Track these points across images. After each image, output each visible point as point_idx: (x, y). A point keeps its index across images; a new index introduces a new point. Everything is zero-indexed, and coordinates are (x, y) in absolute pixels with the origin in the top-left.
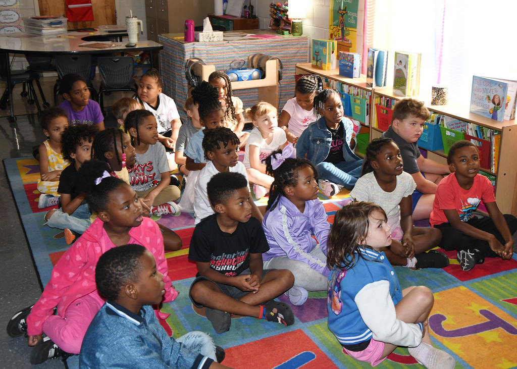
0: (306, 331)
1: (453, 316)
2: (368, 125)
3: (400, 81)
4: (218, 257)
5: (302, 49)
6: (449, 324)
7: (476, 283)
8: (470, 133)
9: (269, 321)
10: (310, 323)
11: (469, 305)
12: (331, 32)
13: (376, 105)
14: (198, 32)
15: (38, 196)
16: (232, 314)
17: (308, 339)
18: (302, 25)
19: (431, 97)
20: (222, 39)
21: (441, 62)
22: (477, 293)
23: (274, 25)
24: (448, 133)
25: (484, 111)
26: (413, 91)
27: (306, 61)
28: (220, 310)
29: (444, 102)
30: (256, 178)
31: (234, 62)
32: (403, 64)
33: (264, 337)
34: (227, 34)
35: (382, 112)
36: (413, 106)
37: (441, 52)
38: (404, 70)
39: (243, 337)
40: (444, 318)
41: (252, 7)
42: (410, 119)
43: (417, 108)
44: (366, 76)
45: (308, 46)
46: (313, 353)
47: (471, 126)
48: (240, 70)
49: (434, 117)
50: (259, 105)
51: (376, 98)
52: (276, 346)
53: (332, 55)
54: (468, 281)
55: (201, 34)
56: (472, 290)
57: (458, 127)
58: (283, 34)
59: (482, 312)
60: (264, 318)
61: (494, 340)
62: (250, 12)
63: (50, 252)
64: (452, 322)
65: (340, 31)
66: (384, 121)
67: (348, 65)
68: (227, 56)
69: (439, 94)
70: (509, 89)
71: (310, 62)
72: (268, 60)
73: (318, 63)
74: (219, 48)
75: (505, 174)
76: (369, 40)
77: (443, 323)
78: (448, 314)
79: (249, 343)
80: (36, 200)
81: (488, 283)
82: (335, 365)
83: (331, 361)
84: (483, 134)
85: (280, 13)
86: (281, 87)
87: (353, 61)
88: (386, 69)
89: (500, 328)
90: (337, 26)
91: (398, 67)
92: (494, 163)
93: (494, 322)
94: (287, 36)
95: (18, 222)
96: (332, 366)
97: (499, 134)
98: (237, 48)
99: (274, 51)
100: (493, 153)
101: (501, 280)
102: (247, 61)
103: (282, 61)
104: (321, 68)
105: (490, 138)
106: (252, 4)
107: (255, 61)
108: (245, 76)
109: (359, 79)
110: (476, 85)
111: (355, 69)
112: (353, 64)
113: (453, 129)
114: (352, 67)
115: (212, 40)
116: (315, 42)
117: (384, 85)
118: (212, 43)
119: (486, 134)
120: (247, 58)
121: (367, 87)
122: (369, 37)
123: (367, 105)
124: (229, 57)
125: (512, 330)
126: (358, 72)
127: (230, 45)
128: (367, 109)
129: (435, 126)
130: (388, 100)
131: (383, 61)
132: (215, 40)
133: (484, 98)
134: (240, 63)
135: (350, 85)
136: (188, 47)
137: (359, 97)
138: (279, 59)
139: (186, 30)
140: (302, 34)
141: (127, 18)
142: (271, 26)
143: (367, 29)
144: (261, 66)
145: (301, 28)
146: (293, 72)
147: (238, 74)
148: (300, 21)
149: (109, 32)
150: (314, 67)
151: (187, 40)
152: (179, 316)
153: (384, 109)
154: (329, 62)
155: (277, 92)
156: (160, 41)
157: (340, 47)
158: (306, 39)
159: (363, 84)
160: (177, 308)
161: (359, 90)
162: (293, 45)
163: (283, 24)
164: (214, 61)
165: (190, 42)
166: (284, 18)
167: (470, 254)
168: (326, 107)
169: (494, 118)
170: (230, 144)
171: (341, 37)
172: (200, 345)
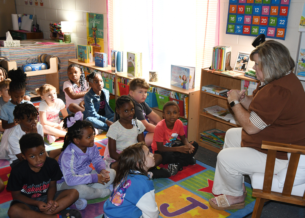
1: (173, 203)
2: (114, 94)
3: (131, 68)
4: (29, 187)
5: (72, 51)
7: (182, 182)
8: (172, 97)
11: (181, 195)
12: (89, 40)
13: (118, 83)
14: (3, 40)
18: (70, 36)
19: (149, 77)
21: (153, 57)
22: (184, 188)
23: (52, 36)
24: (160, 97)
25: (178, 84)
26: (139, 74)
27: (74, 58)
29: (156, 79)
31: (29, 59)
32: (132, 59)
34: (22, 42)
35: (122, 87)
36: (139, 82)
37: (153, 52)
38: (133, 62)
41: (38, 26)
42: (138, 89)
43: (141, 83)
44: (111, 66)
45: (75, 49)
47: (172, 93)
49: (152, 88)
50: (44, 86)
51: (118, 79)
53: (90, 54)
54: (178, 181)
56: (181, 186)
57: (165, 94)
58: (59, 42)
59: (188, 199)
61: (196, 214)
62: (37, 28)
64: (173, 207)
65: (94, 40)
66: (122, 91)
67: (100, 60)
69: (153, 75)
70: (191, 71)
71: (77, 58)
72: (50, 58)
73: (82, 59)
74: (18, 51)
75: (192, 119)
76: (111, 45)
81: (189, 181)
84: (179, 97)
85: (56, 29)
86: (60, 74)
87: (103, 57)
88: (122, 61)
89: (199, 207)
90: (92, 37)
91: (129, 61)
92: (186, 113)
94: (61, 43)
97: (187, 97)
98: (30, 51)
99: (54, 52)
100: (185, 107)
101: (195, 179)
102: (37, 58)
103: (59, 58)
104: (84, 62)
105: (183, 99)
106: (38, 24)
107: (42, 58)
108: (36, 68)
109: (107, 68)
110: (173, 70)
111: (104, 62)
112: (103, 59)
113: (163, 95)
114: (102, 61)
115: (13, 45)
116: (79, 47)
117: (122, 71)
118: (12, 48)
119: (181, 96)
120: (37, 56)
121: (112, 72)
122: (111, 43)
123: (113, 83)
124: (25, 56)
125: (204, 207)
126: (106, 64)
127: (25, 49)
128: (113, 85)
129: (153, 93)
130: (125, 80)
131: (121, 57)
132: (15, 45)
133: (178, 77)
134: (33, 59)
135: (102, 72)
137: (108, 78)
138: (57, 57)
140: (71, 42)
142: (50, 37)
143: (110, 39)
144: (47, 62)
145: (70, 38)
146: (67, 64)
147: (32, 66)
148: (69, 34)
150: (80, 61)
153: (123, 85)
154: (89, 58)
155: (58, 77)
157: (94, 49)
158: (73, 45)
159: (109, 71)
161: (108, 74)
162: (66, 48)
163: (58, 36)
164: (15, 58)
166: (59, 32)
167: (175, 166)
168: (94, 81)
169: (184, 88)
170: (31, 116)
171: (94, 44)
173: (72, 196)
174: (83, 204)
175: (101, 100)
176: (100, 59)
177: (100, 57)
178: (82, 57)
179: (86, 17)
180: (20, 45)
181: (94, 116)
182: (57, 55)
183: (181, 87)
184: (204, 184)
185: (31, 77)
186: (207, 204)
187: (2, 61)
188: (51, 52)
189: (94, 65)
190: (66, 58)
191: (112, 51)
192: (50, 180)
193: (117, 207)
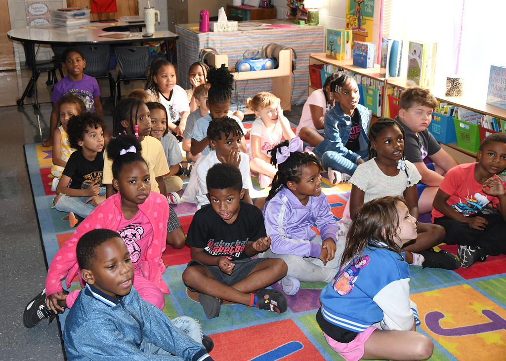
0: (296, 321)
1: (452, 314)
3: (414, 71)
4: (215, 243)
5: (318, 39)
6: (446, 322)
7: (480, 281)
8: (486, 125)
9: (260, 309)
10: (301, 313)
11: (471, 304)
12: (348, 21)
15: (51, 180)
16: (223, 300)
17: (297, 329)
18: (318, 14)
19: (446, 87)
20: (237, 29)
21: (459, 51)
22: (481, 292)
24: (462, 125)
25: (502, 103)
26: (428, 81)
28: (211, 296)
29: (459, 93)
30: (261, 168)
31: (248, 52)
32: (418, 53)
33: (253, 325)
34: (243, 24)
35: (394, 103)
36: (417, 94)
37: (460, 41)
38: (418, 60)
39: (233, 323)
40: (442, 316)
43: (422, 96)
44: (380, 66)
45: (324, 35)
46: (301, 343)
47: (486, 118)
48: (253, 59)
49: (448, 108)
52: (264, 334)
55: (215, 24)
56: (476, 288)
57: (473, 119)
58: (299, 23)
59: (484, 312)
60: (255, 305)
61: (495, 341)
62: (268, 2)
63: (58, 234)
64: (451, 321)
65: (357, 20)
66: (394, 111)
67: (361, 55)
68: (241, 46)
69: (454, 84)
71: (325, 52)
72: (281, 50)
73: (333, 53)
74: (233, 38)
77: (441, 321)
78: (447, 312)
79: (238, 330)
80: (50, 184)
81: (495, 282)
82: (322, 356)
83: (319, 352)
84: (500, 127)
85: (297, 3)
86: (295, 77)
87: (367, 50)
88: (401, 58)
89: (503, 330)
90: (354, 15)
91: (412, 57)
93: (496, 323)
94: (303, 25)
95: (32, 204)
96: (318, 357)
98: (251, 38)
99: (289, 40)
102: (260, 51)
103: (296, 51)
104: (335, 58)
107: (269, 50)
108: (257, 66)
109: (373, 69)
110: (494, 76)
111: (369, 59)
112: (367, 53)
113: (468, 122)
114: (366, 57)
115: (226, 29)
116: (330, 32)
117: (398, 75)
118: (226, 33)
119: (503, 126)
120: (261, 48)
121: (380, 77)
122: (385, 26)
123: (380, 95)
124: (243, 48)
126: (372, 62)
127: (244, 35)
128: (379, 100)
129: (448, 117)
131: (397, 50)
132: (230, 29)
133: (503, 89)
134: (254, 52)
135: (363, 75)
136: (203, 37)
137: (372, 87)
138: (293, 50)
139: (201, 21)
140: (318, 23)
141: (145, 8)
142: (287, 16)
143: (383, 18)
144: (275, 56)
145: (318, 17)
146: (308, 62)
147: (251, 64)
148: (316, 10)
149: (129, 22)
150: (328, 57)
151: (202, 30)
152: (172, 299)
153: (396, 100)
154: (344, 51)
155: (290, 82)
156: (176, 31)
157: (356, 36)
158: (322, 28)
159: (376, 74)
160: (171, 292)
161: (372, 80)
162: (308, 35)
163: (299, 14)
164: (228, 50)
165: (205, 32)
166: (301, 7)
167: (470, 251)
168: (343, 90)
170: (231, 135)
171: (357, 27)
172: (186, 331)
173: (276, 269)
174: (291, 286)
175: (353, 125)
176: (362, 53)
177: (363, 51)
178: (332, 49)
180: (236, 28)
181: (338, 150)
182: (293, 46)
185: (249, 82)
187: (208, 54)
188: (285, 41)
189: (352, 64)
190: (307, 51)
191: (383, 39)
192: (248, 239)
193: (341, 297)
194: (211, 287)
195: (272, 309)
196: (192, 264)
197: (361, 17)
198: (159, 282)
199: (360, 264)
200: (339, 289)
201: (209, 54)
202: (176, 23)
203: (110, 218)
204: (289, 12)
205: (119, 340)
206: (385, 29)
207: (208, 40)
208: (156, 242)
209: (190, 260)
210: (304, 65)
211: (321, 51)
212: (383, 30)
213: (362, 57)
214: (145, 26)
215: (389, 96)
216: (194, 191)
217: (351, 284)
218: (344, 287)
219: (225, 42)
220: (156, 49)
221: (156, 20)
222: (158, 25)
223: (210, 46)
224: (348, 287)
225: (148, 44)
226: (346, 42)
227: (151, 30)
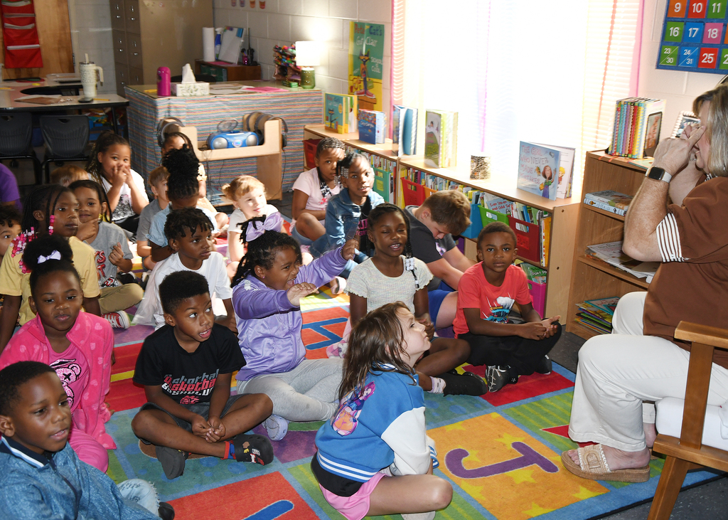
0: (284, 474)
1: (478, 451)
3: (432, 148)
4: (175, 380)
6: (472, 461)
7: (511, 408)
8: (516, 215)
9: (238, 461)
10: (292, 463)
11: (500, 436)
14: (176, 83)
16: (188, 453)
17: (286, 485)
19: (470, 168)
21: (484, 123)
22: (511, 421)
23: (279, 74)
25: (533, 187)
26: (449, 160)
28: (172, 448)
29: (485, 174)
32: (435, 126)
33: (228, 483)
35: (409, 188)
37: (485, 110)
38: (435, 132)
39: (201, 483)
40: (465, 454)
41: (251, 51)
44: (391, 141)
46: (291, 502)
47: (516, 205)
49: (473, 193)
50: (239, 180)
52: (243, 494)
54: (503, 406)
55: (179, 85)
56: (506, 417)
57: (502, 207)
59: (516, 445)
60: (231, 457)
61: (526, 480)
62: (249, 57)
64: (476, 459)
66: (409, 198)
69: (479, 164)
70: (563, 158)
72: (267, 120)
75: (558, 268)
77: (464, 460)
78: (472, 448)
79: (208, 491)
81: (527, 408)
82: (317, 517)
83: (313, 512)
84: (531, 217)
85: (287, 59)
88: (416, 131)
89: (536, 465)
91: (429, 130)
92: (543, 253)
93: (527, 457)
97: (549, 216)
98: (228, 105)
99: (279, 108)
100: (543, 241)
101: (544, 404)
102: (240, 122)
103: (286, 122)
104: (336, 131)
105: (539, 221)
106: (252, 47)
107: (251, 121)
108: (237, 141)
109: (383, 145)
110: (523, 154)
111: (378, 132)
112: (375, 125)
113: (495, 211)
114: (374, 130)
115: (194, 93)
116: (329, 97)
117: (414, 153)
118: (193, 98)
119: (536, 216)
120: (241, 117)
121: (392, 155)
122: (397, 90)
123: (392, 178)
124: (218, 117)
125: (549, 467)
126: (382, 136)
127: (217, 101)
128: (391, 185)
130: (417, 173)
131: (412, 121)
132: (198, 93)
133: (534, 170)
134: (231, 124)
135: (371, 153)
136: (162, 103)
137: (381, 169)
138: (283, 120)
139: (159, 81)
140: (314, 86)
141: (82, 63)
142: (275, 76)
143: (394, 80)
144: (259, 129)
145: (314, 78)
146: (302, 136)
147: (228, 139)
148: (312, 69)
149: (61, 82)
150: (329, 129)
151: (161, 93)
152: (119, 457)
153: (412, 184)
154: (347, 123)
155: (280, 163)
156: (126, 95)
157: (362, 104)
158: (319, 92)
159: (388, 152)
160: (119, 448)
161: (382, 159)
162: (302, 100)
163: (290, 73)
164: (197, 121)
165: (165, 96)
166: (292, 65)
167: (499, 371)
168: (350, 173)
169: (546, 195)
170: (198, 230)
171: (363, 91)
172: (136, 498)
173: (258, 408)
174: (278, 428)
175: (362, 217)
176: (368, 125)
177: (370, 122)
178: (333, 120)
179: (348, 31)
180: (207, 92)
182: (282, 115)
183: (539, 193)
184: (561, 419)
185: (227, 162)
186: (557, 462)
187: (169, 126)
188: (271, 109)
189: (358, 138)
190: (301, 122)
191: (394, 107)
192: (218, 370)
193: (342, 438)
194: (173, 436)
195: (253, 461)
196: (146, 408)
197: (367, 79)
198: (101, 436)
199: (365, 395)
200: (340, 428)
201: (172, 125)
202: (126, 84)
203: (36, 351)
204: (277, 71)
205: (44, 516)
206: (397, 94)
207: (169, 108)
208: (94, 383)
209: (145, 402)
210: (297, 140)
211: (320, 122)
212: (395, 95)
213: (369, 130)
214: (81, 87)
215: (402, 179)
216: (151, 308)
217: (355, 421)
218: (345, 426)
219: (192, 110)
220: (100, 119)
221: (98, 80)
222: (100, 87)
223: (173, 115)
224: (351, 425)
225: (88, 111)
226: (349, 111)
227: (91, 92)
